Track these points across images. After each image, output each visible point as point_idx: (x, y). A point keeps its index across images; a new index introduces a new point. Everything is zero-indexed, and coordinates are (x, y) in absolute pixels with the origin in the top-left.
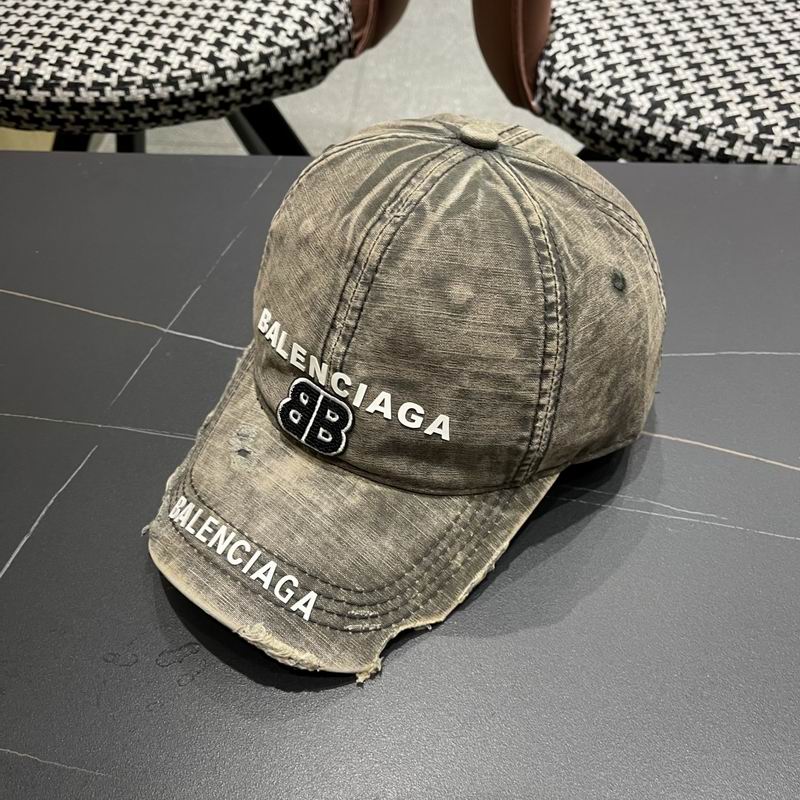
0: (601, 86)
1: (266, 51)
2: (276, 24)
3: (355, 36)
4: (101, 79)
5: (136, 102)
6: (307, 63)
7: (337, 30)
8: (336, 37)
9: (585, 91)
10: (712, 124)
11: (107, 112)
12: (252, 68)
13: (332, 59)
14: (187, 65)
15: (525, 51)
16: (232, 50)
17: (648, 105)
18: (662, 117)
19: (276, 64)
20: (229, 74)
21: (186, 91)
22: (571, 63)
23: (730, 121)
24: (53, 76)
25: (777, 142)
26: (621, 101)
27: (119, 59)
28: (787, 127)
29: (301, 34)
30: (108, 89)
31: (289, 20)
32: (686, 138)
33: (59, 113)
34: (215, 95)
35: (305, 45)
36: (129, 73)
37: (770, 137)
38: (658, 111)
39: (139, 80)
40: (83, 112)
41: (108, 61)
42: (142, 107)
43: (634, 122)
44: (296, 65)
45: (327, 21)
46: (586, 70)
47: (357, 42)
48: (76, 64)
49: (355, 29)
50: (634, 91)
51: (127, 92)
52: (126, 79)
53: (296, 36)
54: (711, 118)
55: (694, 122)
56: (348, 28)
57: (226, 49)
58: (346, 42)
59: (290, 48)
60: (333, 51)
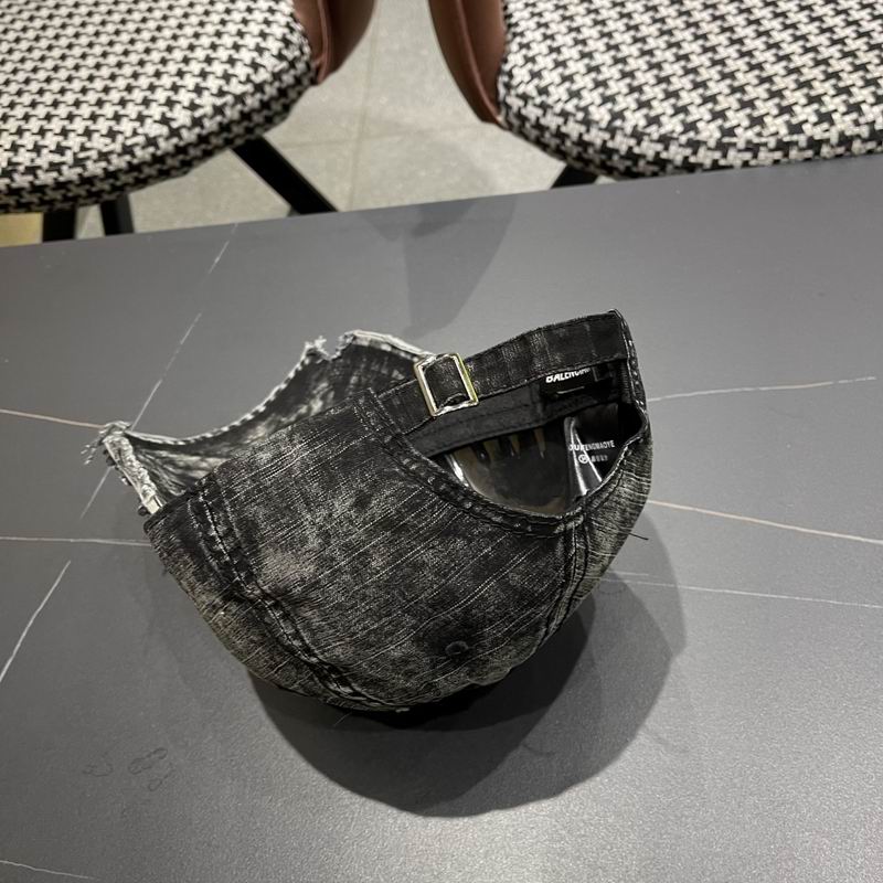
0: (559, 100)
1: (219, 102)
2: (226, 71)
3: (313, 65)
4: (57, 158)
5: (95, 177)
6: (265, 105)
7: (292, 64)
8: (292, 72)
9: (544, 107)
10: (673, 132)
11: (69, 190)
12: (207, 123)
13: (292, 94)
14: (140, 131)
15: (480, 70)
16: (184, 108)
17: (607, 117)
18: (622, 129)
19: (232, 113)
20: (184, 133)
21: (143, 157)
22: (527, 78)
23: (690, 127)
24: (10, 163)
25: (741, 144)
26: (580, 116)
27: (72, 135)
28: (751, 127)
29: (253, 77)
30: (65, 168)
31: (239, 64)
32: (649, 149)
33: (21, 197)
34: (173, 155)
35: (259, 88)
36: (83, 148)
37: (734, 140)
38: (618, 123)
39: (93, 154)
40: (44, 193)
41: (60, 138)
42: (102, 180)
43: (596, 137)
44: (253, 110)
45: (280, 57)
46: (543, 84)
47: (318, 70)
48: (31, 147)
49: (313, 57)
50: (592, 104)
51: (84, 167)
52: (82, 155)
53: (248, 80)
54: (672, 125)
55: (654, 131)
56: (305, 58)
57: (178, 107)
58: (304, 74)
59: (244, 94)
60: (292, 87)
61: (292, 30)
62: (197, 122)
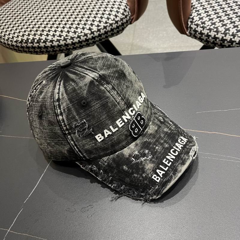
0: (208, 25)
1: (105, 25)
2: (108, 17)
3: (131, 18)
4: (59, 38)
5: (69, 44)
6: (118, 27)
7: (126, 17)
8: (126, 19)
11: (61, 48)
12: (101, 31)
13: (125, 25)
14: (83, 32)
15: (183, 17)
16: (96, 26)
17: (224, 30)
18: (229, 33)
19: (109, 29)
20: (95, 33)
21: (83, 39)
22: (198, 19)
24: (46, 39)
26: (215, 30)
27: (64, 32)
29: (115, 19)
30: (61, 41)
31: (112, 15)
32: (237, 39)
33: (48, 49)
34: (91, 39)
35: (117, 22)
36: (67, 36)
38: (227, 32)
39: (69, 38)
40: (54, 48)
41: (60, 33)
42: (71, 45)
43: (220, 36)
44: (114, 28)
45: (123, 14)
46: (203, 21)
47: (132, 19)
48: (52, 35)
49: (131, 16)
50: (219, 26)
51: (66, 41)
52: (66, 38)
53: (114, 20)
56: (129, 15)
57: (94, 26)
58: (129, 20)
59: (112, 23)
60: (125, 23)
61: (127, 8)
62: (99, 30)
